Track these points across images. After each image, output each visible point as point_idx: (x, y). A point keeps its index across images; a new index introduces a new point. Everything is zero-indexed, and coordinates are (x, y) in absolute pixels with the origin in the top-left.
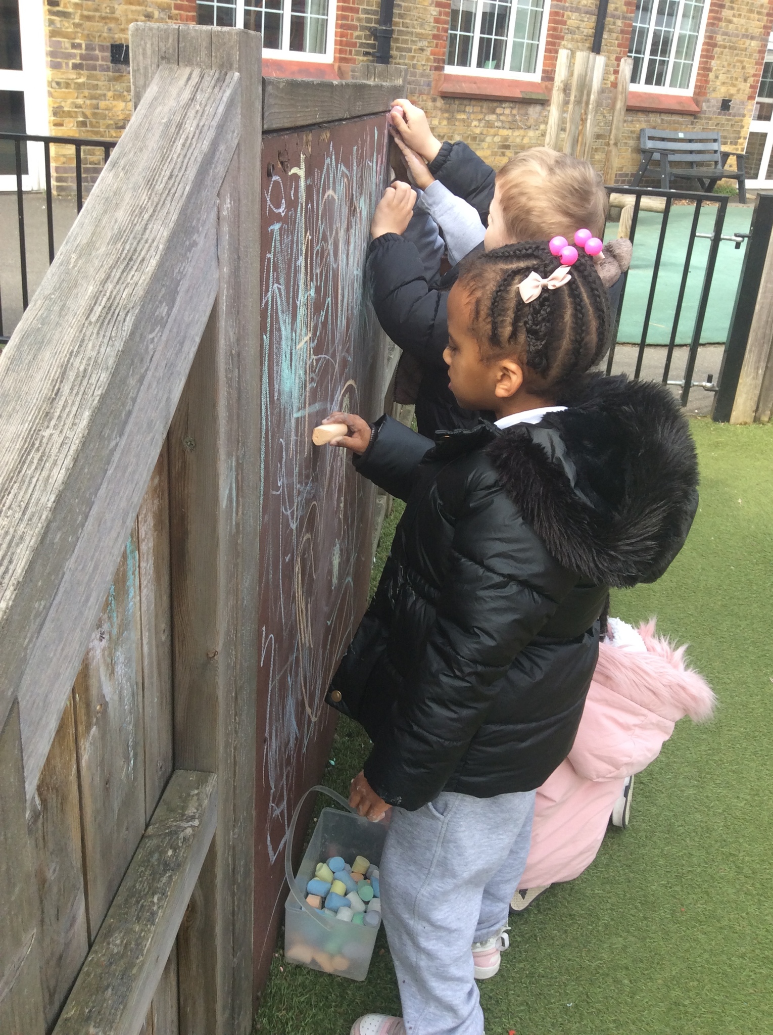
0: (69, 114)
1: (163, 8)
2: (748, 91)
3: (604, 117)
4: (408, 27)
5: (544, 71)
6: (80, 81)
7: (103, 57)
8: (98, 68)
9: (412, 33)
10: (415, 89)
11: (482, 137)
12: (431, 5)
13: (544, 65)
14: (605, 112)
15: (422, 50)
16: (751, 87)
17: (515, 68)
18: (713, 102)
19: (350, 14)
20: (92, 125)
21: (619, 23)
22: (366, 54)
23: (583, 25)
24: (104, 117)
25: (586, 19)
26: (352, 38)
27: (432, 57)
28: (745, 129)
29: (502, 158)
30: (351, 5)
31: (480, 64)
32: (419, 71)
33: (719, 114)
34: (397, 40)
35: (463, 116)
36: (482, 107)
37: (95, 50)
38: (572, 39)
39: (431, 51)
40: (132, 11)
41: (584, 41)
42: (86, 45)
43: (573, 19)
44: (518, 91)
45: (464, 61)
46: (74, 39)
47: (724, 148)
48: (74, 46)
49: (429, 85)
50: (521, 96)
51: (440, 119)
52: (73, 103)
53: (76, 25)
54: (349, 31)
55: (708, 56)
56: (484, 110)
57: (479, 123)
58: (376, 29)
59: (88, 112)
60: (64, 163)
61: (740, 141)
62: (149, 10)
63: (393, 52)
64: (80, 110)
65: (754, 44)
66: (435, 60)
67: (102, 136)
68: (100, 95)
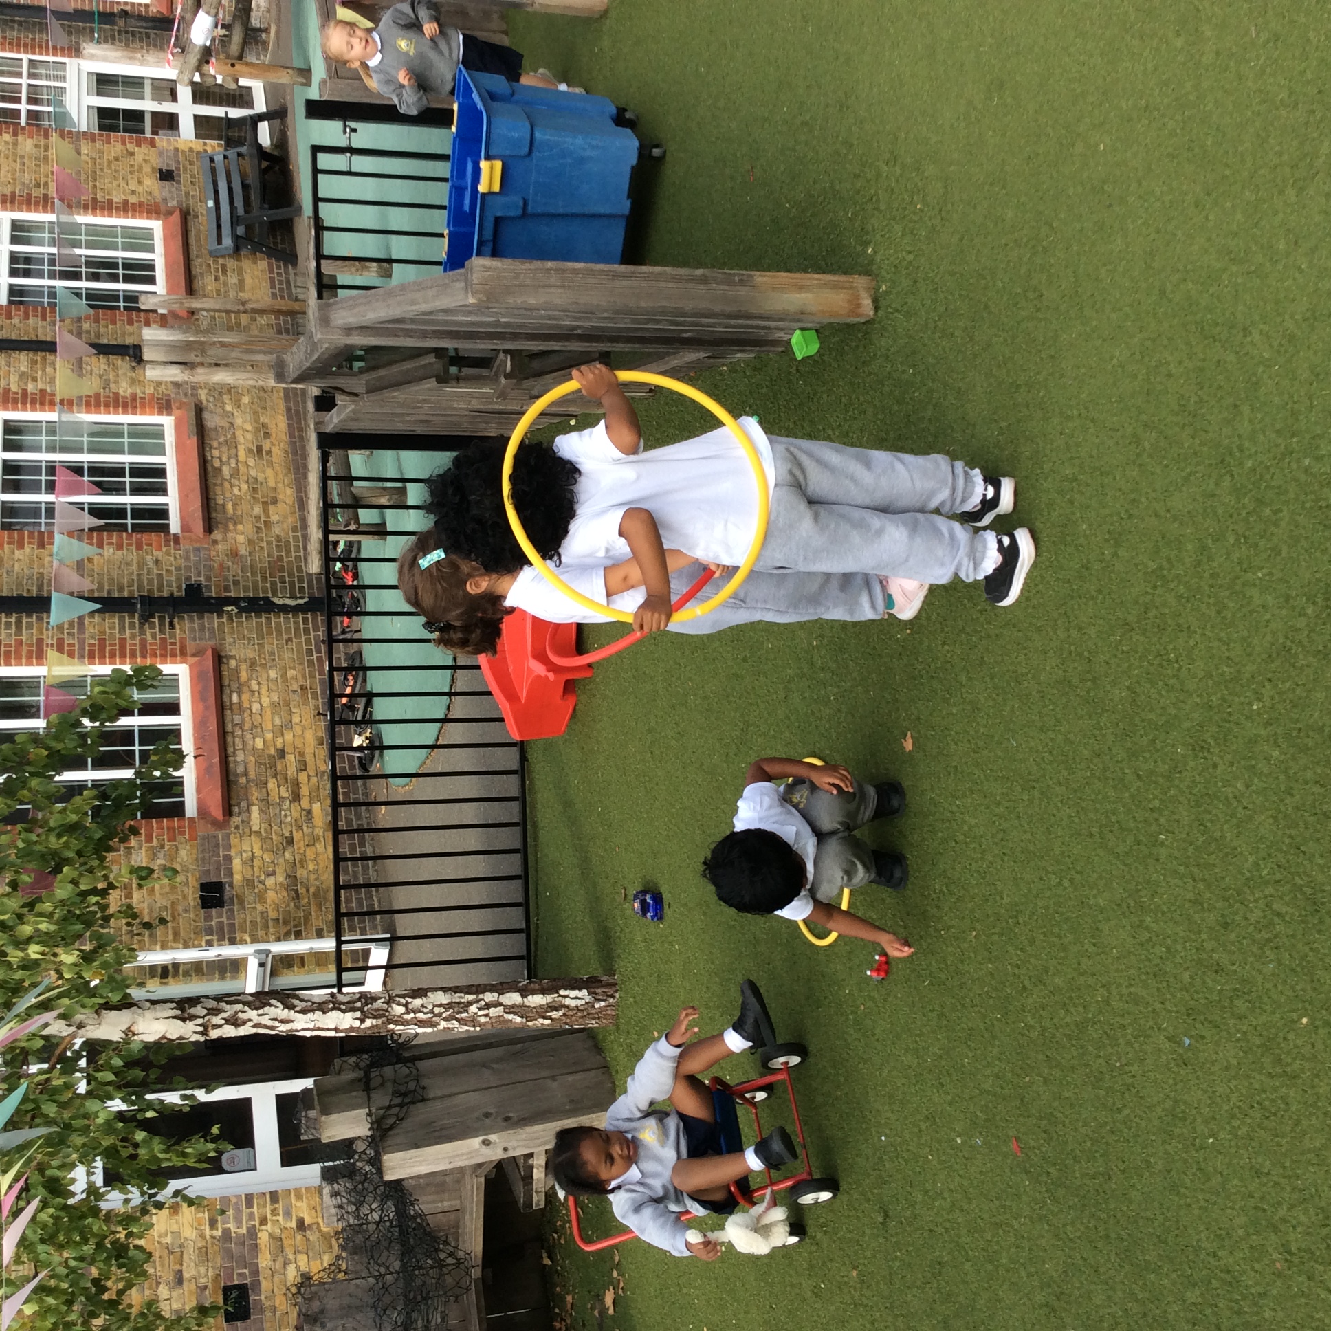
2: (143, 149)
4: (133, 581)
5: (160, 413)
7: (218, 917)
8: (232, 922)
9: (139, 575)
11: (251, 480)
12: (101, 554)
13: (152, 413)
15: (157, 561)
16: (139, 145)
17: (160, 449)
18: (166, 194)
19: (128, 648)
20: (298, 925)
22: (172, 625)
24: (287, 912)
25: (89, 368)
26: (156, 644)
27: (164, 549)
28: (193, 146)
29: (274, 454)
31: (163, 492)
32: (183, 563)
33: (179, 182)
34: (150, 591)
37: (211, 925)
38: (116, 382)
39: (156, 550)
43: (92, 384)
44: (189, 441)
45: (162, 513)
49: (198, 550)
50: (195, 438)
51: (237, 533)
54: (148, 647)
56: (219, 482)
57: (234, 485)
58: (141, 617)
61: (209, 149)
63: (165, 594)
65: (84, 150)
66: (168, 545)
68: (262, 918)
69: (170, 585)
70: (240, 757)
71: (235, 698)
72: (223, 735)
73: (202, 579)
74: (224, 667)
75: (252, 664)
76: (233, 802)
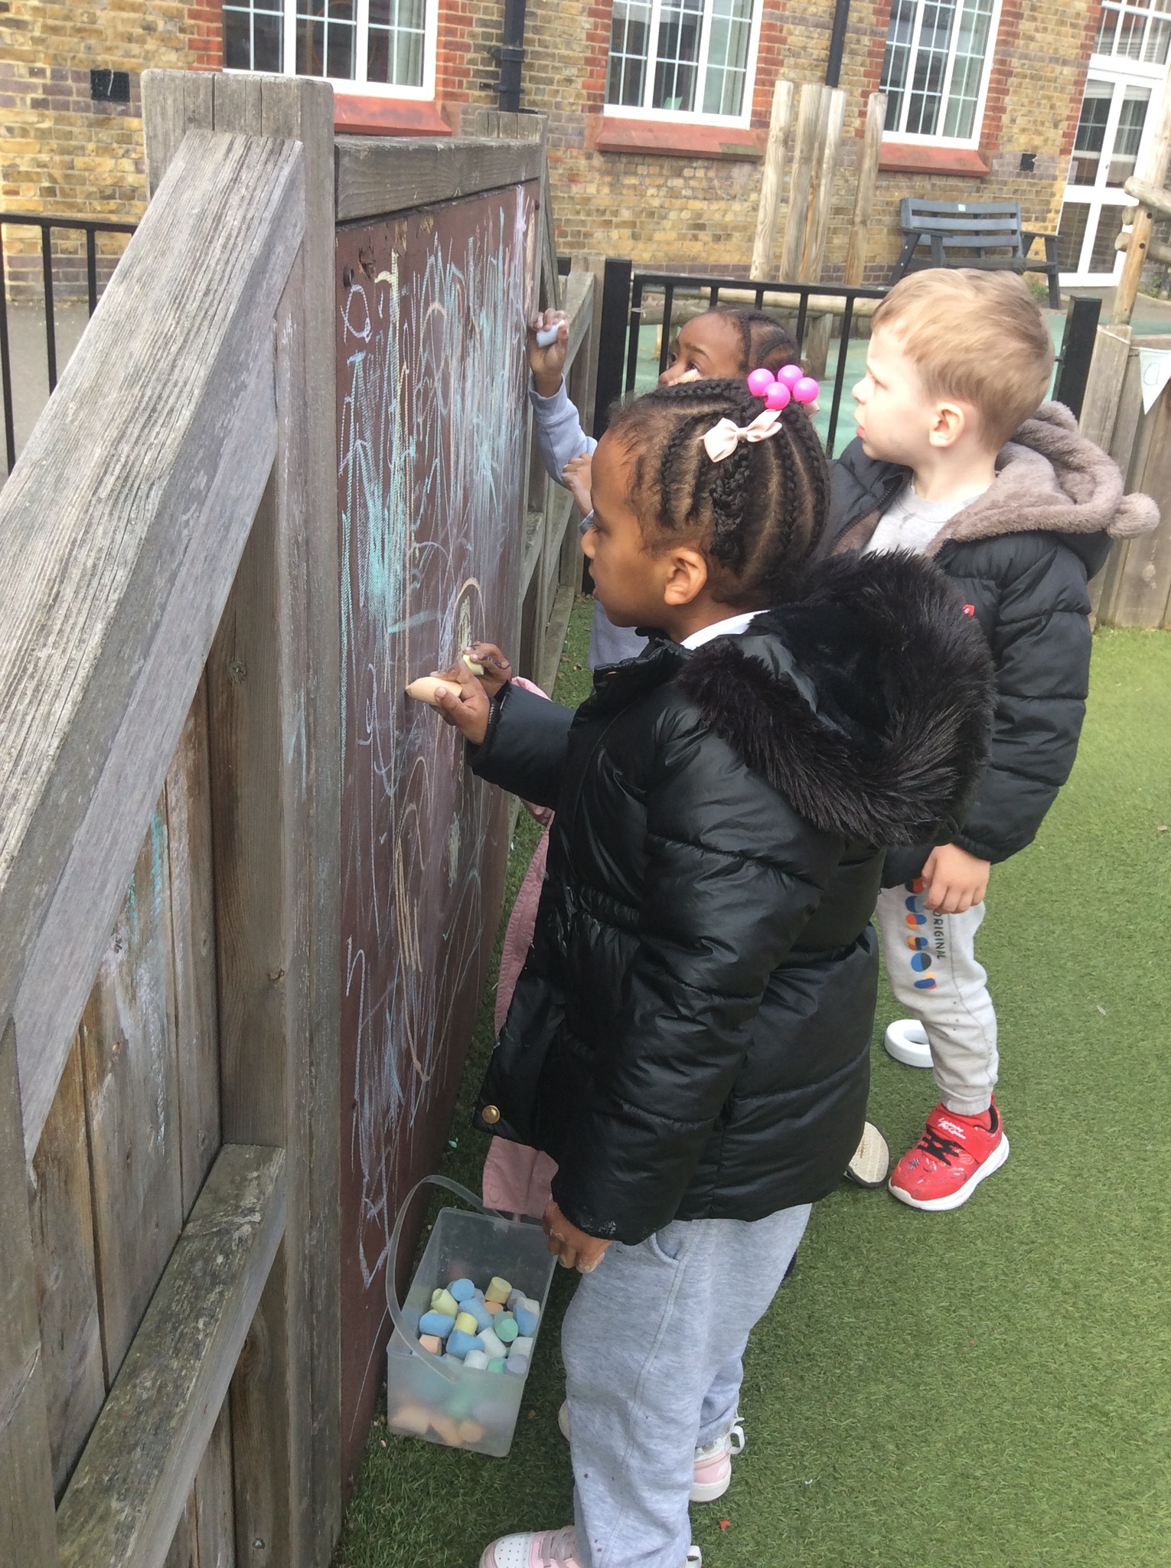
0: (28, 177)
1: (170, 16)
2: (1060, 141)
3: (847, 181)
4: (546, 47)
5: (754, 113)
6: (45, 125)
7: (79, 90)
8: (71, 107)
9: (553, 56)
10: (561, 140)
11: (663, 212)
12: (582, 12)
13: (755, 103)
14: (847, 173)
15: (569, 81)
16: (1065, 135)
17: (711, 107)
18: (1008, 158)
19: (459, 27)
20: (63, 194)
21: (866, 40)
22: (486, 86)
23: (811, 43)
24: (83, 181)
25: (816, 36)
26: (461, 62)
27: (584, 92)
28: (1057, 198)
29: (693, 243)
30: (460, 13)
31: (658, 103)
32: (566, 113)
33: (1018, 175)
34: (531, 66)
35: (633, 181)
36: (662, 167)
37: (67, 79)
38: (796, 66)
39: (583, 82)
40: (123, 21)
41: (813, 67)
42: (53, 72)
43: (796, 36)
44: (716, 142)
45: (633, 97)
46: (33, 61)
47: (1028, 227)
48: (33, 73)
49: (581, 133)
50: (720, 151)
51: (598, 185)
52: (33, 159)
53: (36, 41)
54: (458, 53)
55: (999, 89)
56: (665, 172)
57: (659, 190)
58: (498, 50)
59: (57, 173)
60: (21, 251)
61: (1051, 215)
62: (150, 18)
63: (526, 85)
64: (46, 170)
65: (1067, 71)
67: (80, 211)
68: (76, 148)
69: (536, 91)
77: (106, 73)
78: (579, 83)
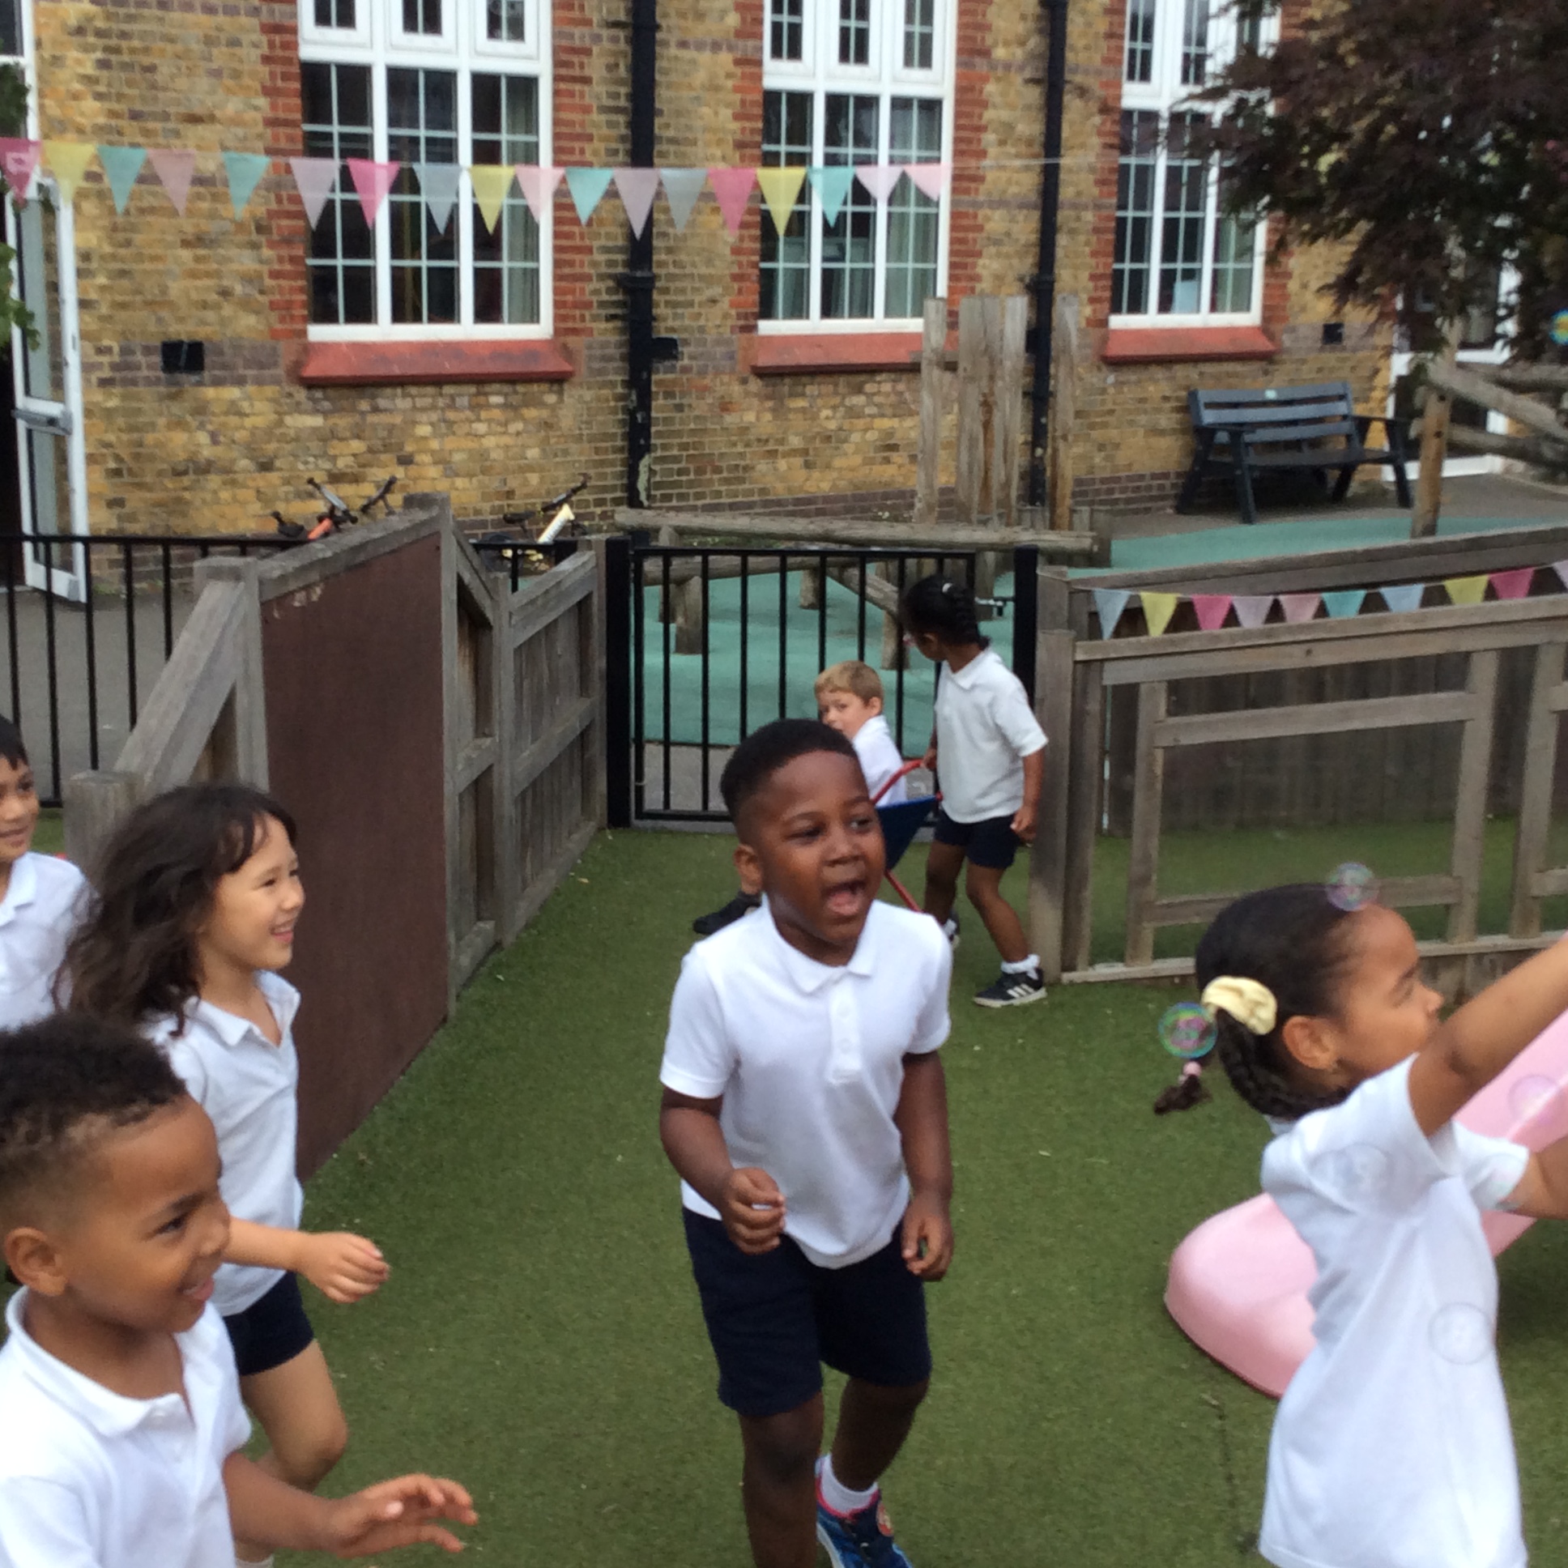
1: (248, 279)
4: (683, 267)
5: (951, 314)
6: (112, 404)
7: (149, 365)
8: (140, 382)
9: (692, 275)
10: (707, 366)
11: (843, 435)
13: (950, 302)
15: (714, 301)
17: (894, 311)
18: (1304, 331)
19: (577, 257)
20: (130, 471)
21: (1088, 216)
22: (611, 318)
23: (1015, 228)
24: (152, 458)
25: (1020, 218)
26: (582, 295)
27: (733, 312)
28: (1382, 373)
29: (884, 467)
30: (578, 243)
31: (827, 312)
32: (710, 337)
33: (1321, 350)
34: (666, 291)
35: (801, 403)
36: (836, 385)
37: (136, 354)
39: (731, 301)
40: (196, 288)
42: (120, 348)
43: (996, 222)
44: (903, 351)
45: (795, 310)
46: (100, 339)
48: (100, 351)
49: (731, 356)
50: (908, 360)
51: (758, 412)
52: (99, 440)
53: (103, 319)
54: (577, 285)
56: (840, 390)
57: (835, 413)
58: (625, 277)
59: (124, 453)
61: (1379, 394)
62: (226, 283)
63: (659, 311)
64: (113, 450)
66: (739, 316)
67: (150, 491)
68: (145, 424)
69: (676, 316)
70: (403, 403)
71: (495, 399)
72: (438, 381)
73: (686, 362)
74: (545, 387)
75: (547, 425)
76: (331, 392)
77: (180, 344)
78: (725, 304)
